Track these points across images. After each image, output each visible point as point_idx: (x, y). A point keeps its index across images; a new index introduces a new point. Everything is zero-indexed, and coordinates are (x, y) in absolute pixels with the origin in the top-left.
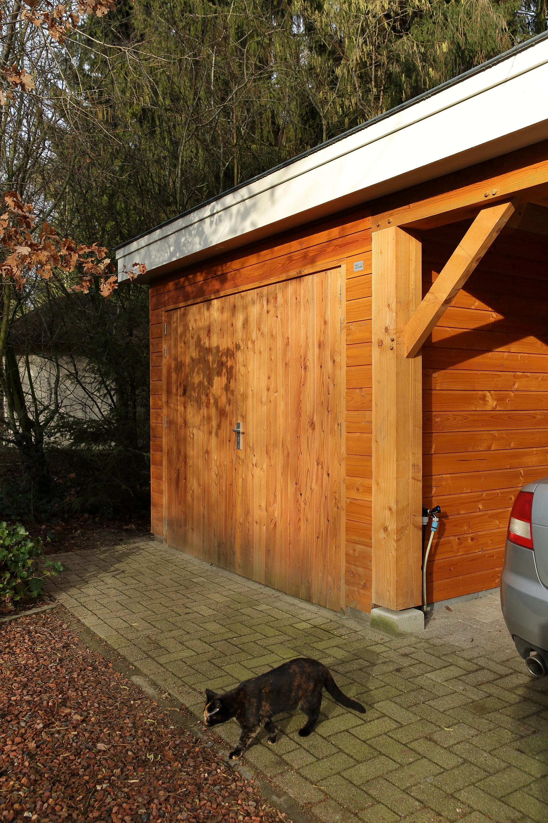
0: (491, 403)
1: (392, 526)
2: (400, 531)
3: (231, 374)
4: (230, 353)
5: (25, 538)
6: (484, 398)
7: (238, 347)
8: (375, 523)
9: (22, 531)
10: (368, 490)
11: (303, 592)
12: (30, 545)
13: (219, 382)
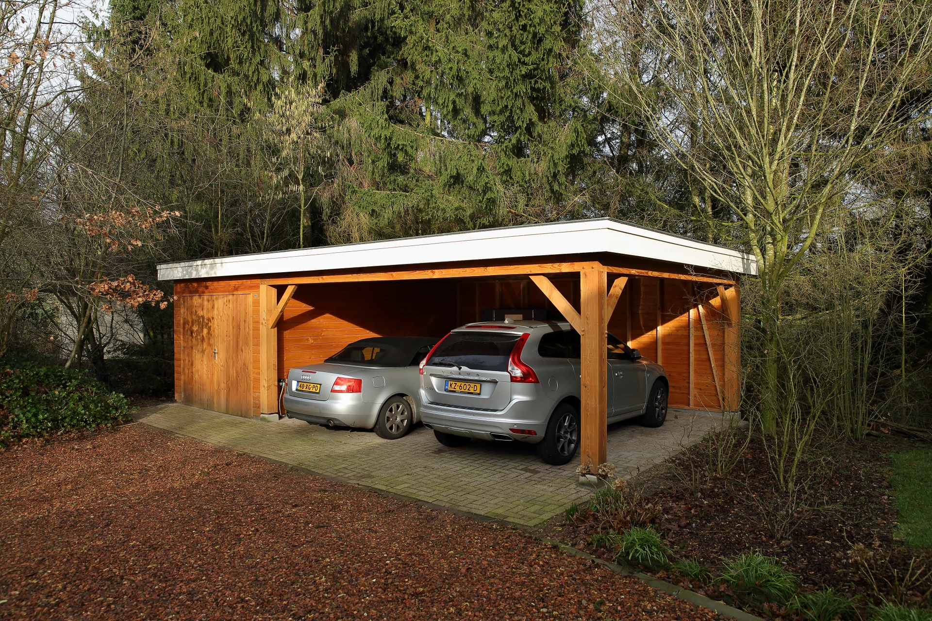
0: (311, 341)
1: (266, 386)
2: (269, 387)
3: (209, 328)
4: (209, 320)
5: (123, 398)
6: (308, 339)
7: (213, 318)
8: (261, 385)
9: (122, 395)
10: (259, 373)
11: (239, 413)
12: (125, 401)
13: (205, 331)
